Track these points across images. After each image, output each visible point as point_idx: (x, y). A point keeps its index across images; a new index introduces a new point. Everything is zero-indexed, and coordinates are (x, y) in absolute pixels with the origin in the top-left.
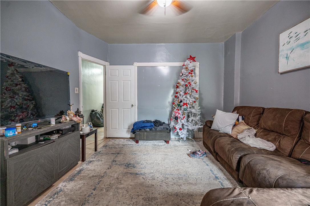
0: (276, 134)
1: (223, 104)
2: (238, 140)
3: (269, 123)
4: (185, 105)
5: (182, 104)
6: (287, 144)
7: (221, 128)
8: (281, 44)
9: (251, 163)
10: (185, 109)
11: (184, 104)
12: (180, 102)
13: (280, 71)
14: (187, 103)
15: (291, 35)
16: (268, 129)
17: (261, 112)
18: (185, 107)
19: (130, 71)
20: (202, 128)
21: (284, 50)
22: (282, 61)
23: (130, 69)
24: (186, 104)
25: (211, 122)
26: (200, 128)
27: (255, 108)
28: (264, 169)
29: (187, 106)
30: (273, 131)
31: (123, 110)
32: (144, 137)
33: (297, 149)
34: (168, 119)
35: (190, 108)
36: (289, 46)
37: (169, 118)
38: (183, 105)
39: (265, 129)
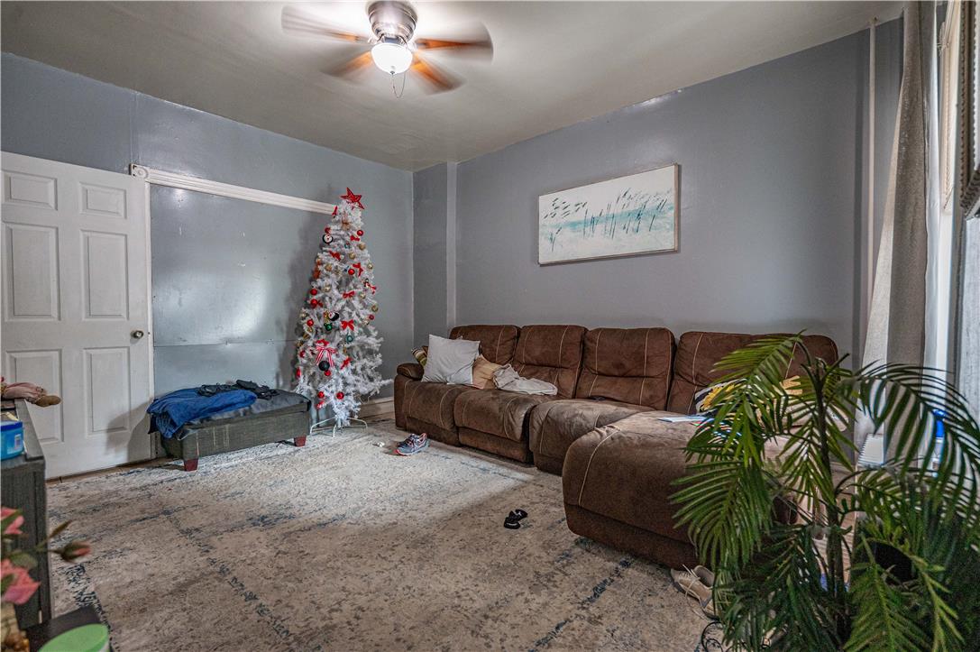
0: (548, 369)
1: (413, 325)
2: (500, 389)
3: (537, 352)
4: (348, 327)
5: (338, 323)
6: (569, 380)
7: (451, 375)
8: (542, 215)
9: (550, 415)
10: (350, 338)
11: (345, 324)
12: (334, 319)
13: (542, 261)
14: (352, 322)
15: (558, 203)
16: (535, 362)
17: (517, 334)
18: (347, 331)
19: (122, 198)
20: (389, 385)
21: (545, 225)
22: (544, 244)
23: (122, 190)
24: (350, 324)
25: (419, 369)
26: (384, 385)
27: (500, 327)
28: (576, 415)
29: (352, 328)
30: (542, 365)
31: (85, 357)
32: (220, 443)
33: (584, 386)
34: (275, 375)
35: (360, 334)
36: (553, 221)
37: (279, 370)
38: (344, 328)
39: (527, 364)
